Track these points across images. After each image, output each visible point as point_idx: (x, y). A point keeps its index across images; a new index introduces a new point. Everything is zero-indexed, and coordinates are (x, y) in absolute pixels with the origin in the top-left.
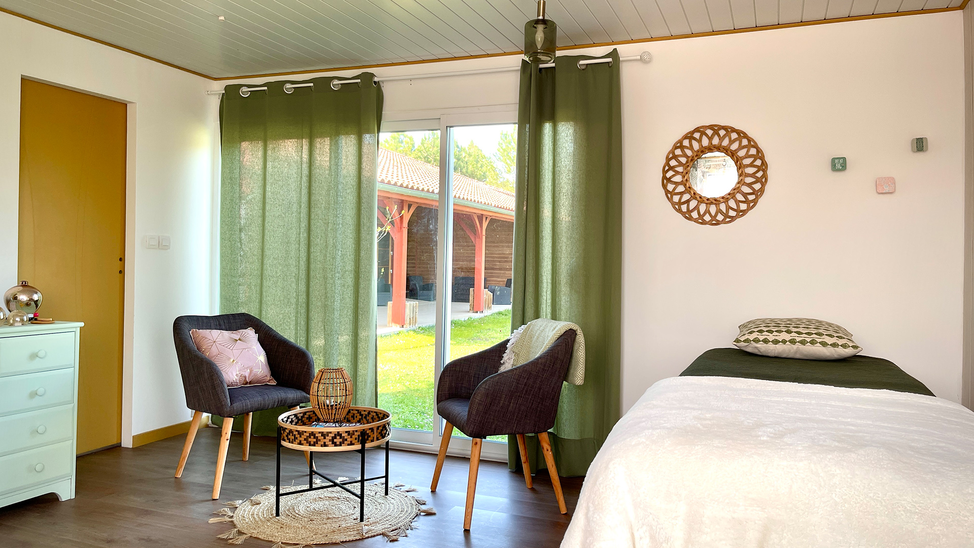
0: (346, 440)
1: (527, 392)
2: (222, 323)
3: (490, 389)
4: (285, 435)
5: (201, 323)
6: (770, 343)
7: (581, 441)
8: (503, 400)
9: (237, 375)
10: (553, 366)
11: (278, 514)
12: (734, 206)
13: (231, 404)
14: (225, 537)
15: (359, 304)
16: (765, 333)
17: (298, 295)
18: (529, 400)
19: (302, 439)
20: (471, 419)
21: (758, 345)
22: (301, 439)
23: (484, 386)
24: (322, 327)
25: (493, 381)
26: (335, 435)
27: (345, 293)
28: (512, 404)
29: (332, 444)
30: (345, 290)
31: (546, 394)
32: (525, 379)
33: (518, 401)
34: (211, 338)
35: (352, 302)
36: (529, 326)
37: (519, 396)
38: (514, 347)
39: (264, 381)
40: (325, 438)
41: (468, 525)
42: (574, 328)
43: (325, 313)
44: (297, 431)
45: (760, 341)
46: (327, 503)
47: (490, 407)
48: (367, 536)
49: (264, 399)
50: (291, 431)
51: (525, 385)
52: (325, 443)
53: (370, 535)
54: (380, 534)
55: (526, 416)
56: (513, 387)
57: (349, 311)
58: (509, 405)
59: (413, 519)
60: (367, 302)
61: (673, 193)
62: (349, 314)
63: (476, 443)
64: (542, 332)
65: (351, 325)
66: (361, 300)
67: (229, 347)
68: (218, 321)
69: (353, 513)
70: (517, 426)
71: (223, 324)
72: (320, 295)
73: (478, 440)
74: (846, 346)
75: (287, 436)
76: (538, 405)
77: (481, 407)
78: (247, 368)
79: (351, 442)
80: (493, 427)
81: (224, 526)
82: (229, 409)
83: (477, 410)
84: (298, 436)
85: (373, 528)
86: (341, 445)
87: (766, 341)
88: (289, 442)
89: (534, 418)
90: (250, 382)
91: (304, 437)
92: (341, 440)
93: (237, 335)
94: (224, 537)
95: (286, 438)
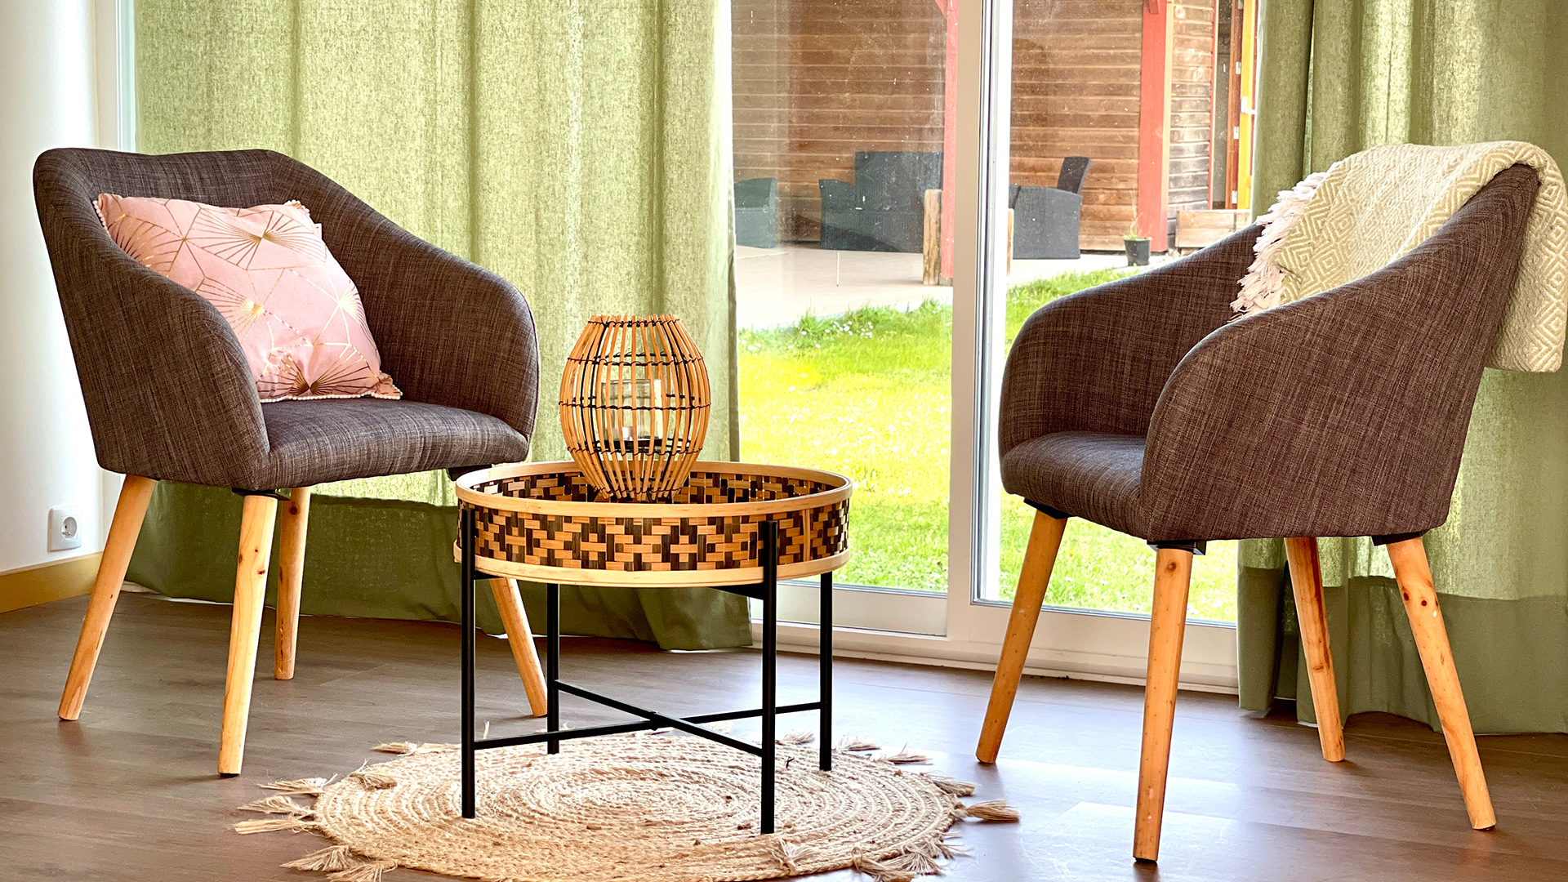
0: (712, 548)
1: (1360, 384)
2: (193, 180)
3: (1230, 367)
4: (490, 536)
5: (123, 177)
7: (1519, 608)
8: (1274, 409)
9: (271, 357)
10: (1459, 290)
11: (469, 810)
13: (273, 447)
14: (315, 866)
15: (668, 127)
17: (432, 103)
18: (1368, 413)
19: (557, 544)
20: (1160, 477)
22: (553, 544)
23: (1206, 359)
24: (532, 217)
25: (1240, 341)
26: (674, 528)
27: (609, 89)
28: (1304, 428)
29: (664, 561)
30: (610, 78)
31: (1428, 394)
32: (1355, 334)
33: (1327, 417)
34: (171, 226)
35: (638, 122)
36: (1339, 178)
37: (1332, 398)
38: (1281, 249)
39: (360, 383)
40: (638, 541)
41: (1151, 846)
42: (1534, 161)
43: (539, 164)
44: (536, 517)
46: (624, 785)
47: (1227, 432)
48: (800, 869)
49: (378, 437)
50: (514, 520)
51: (1356, 358)
52: (638, 557)
53: (810, 868)
54: (845, 868)
55: (1354, 471)
56: (1311, 364)
57: (626, 155)
58: (1296, 431)
59: (945, 831)
60: (697, 116)
62: (624, 167)
63: (1173, 566)
64: (1397, 186)
65: (635, 207)
66: (674, 110)
67: (235, 259)
68: (181, 173)
69: (729, 811)
70: (1320, 507)
71: (198, 185)
72: (521, 95)
73: (1179, 554)
75: (499, 538)
76: (1400, 433)
77: (1197, 434)
78: (305, 333)
79: (729, 555)
80: (1237, 506)
81: (296, 840)
82: (265, 464)
83: (1181, 443)
84: (539, 535)
85: (816, 849)
86: (693, 567)
88: (509, 559)
89: (1382, 479)
90: (315, 384)
91: (563, 537)
92: (694, 549)
93: (255, 220)
94: (310, 867)
95: (495, 546)
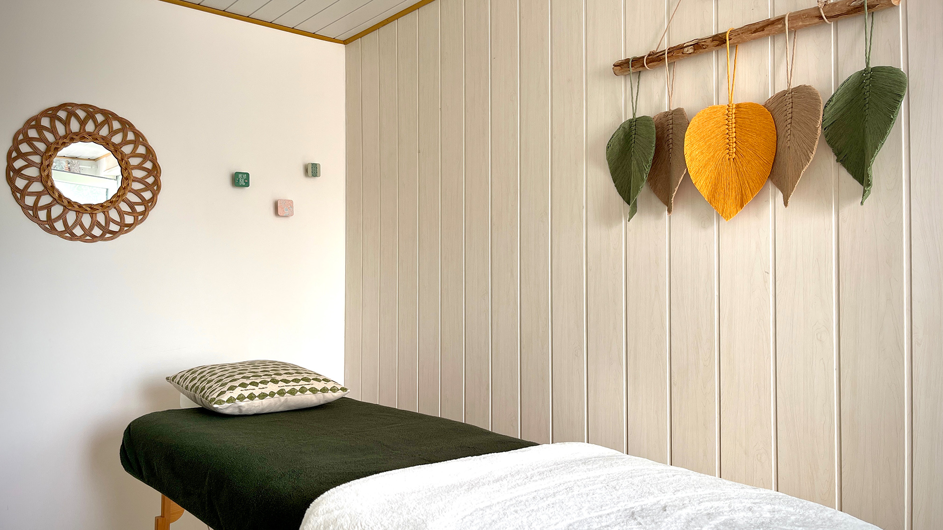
6: (257, 398)
12: (117, 218)
16: (250, 387)
21: (242, 404)
45: (245, 398)
61: (24, 192)
74: (335, 390)
87: (251, 397)
